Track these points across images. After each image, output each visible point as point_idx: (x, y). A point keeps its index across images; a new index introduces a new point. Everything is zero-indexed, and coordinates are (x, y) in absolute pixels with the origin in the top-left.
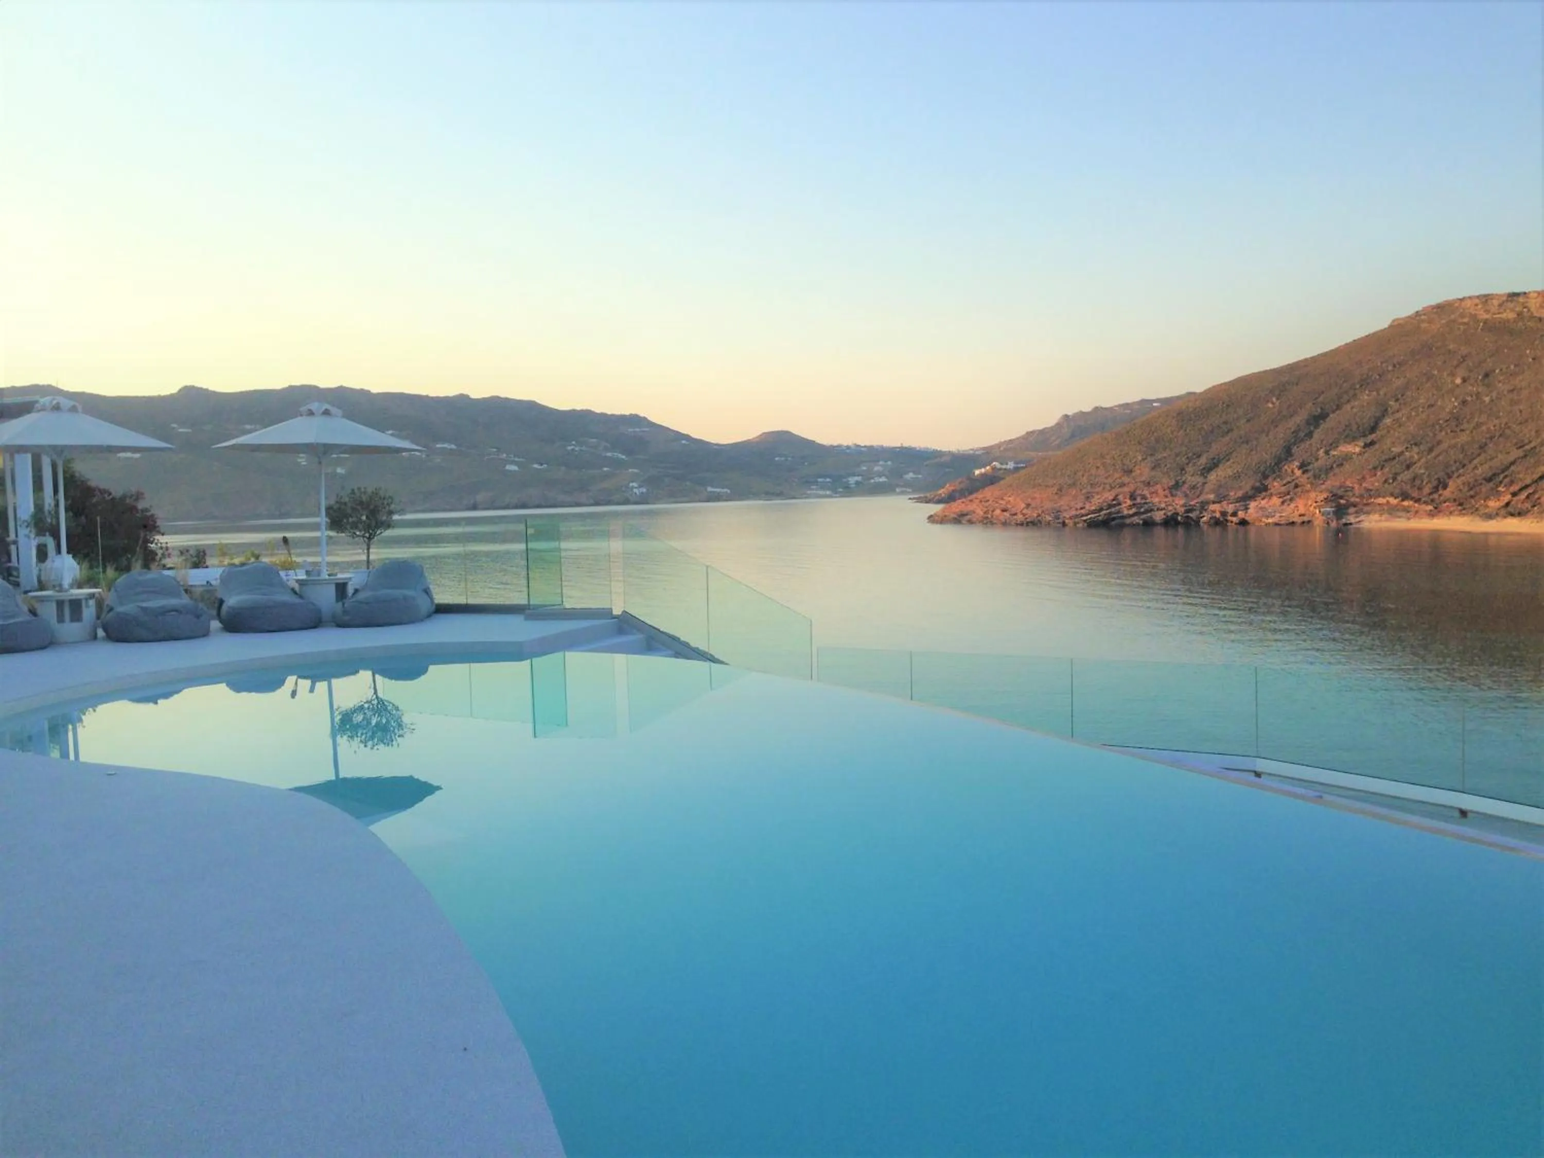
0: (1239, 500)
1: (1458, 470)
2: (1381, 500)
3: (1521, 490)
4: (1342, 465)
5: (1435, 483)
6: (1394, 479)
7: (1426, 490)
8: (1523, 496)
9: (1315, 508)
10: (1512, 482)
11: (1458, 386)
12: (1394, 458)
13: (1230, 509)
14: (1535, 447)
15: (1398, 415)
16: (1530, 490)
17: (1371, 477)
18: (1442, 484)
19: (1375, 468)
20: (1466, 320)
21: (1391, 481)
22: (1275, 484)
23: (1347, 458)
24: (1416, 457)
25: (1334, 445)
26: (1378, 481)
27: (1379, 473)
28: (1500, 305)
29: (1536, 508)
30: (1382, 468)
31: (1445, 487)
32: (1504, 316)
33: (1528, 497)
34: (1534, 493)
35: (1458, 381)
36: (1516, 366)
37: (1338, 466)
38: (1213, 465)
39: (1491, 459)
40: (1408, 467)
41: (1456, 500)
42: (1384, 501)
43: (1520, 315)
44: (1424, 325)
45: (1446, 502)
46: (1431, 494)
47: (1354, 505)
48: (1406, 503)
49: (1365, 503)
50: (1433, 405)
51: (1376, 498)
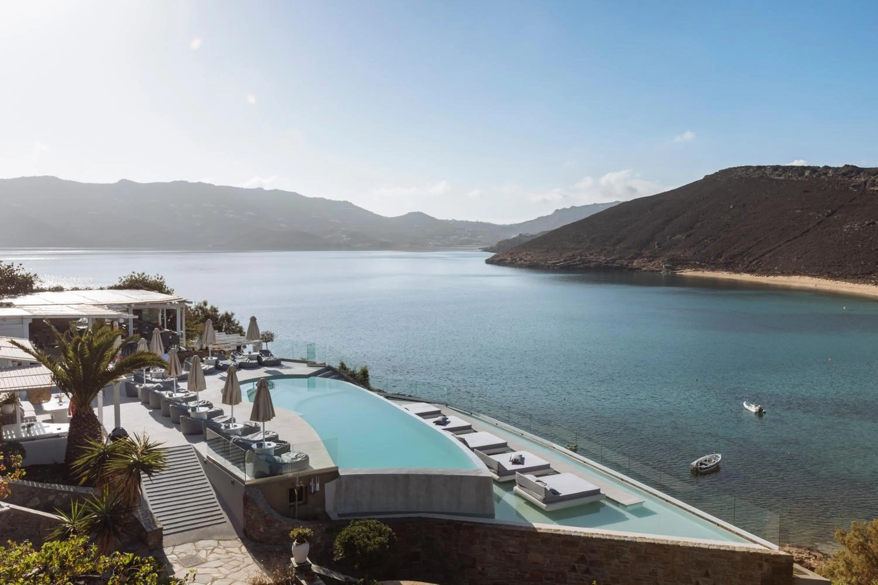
0: (630, 259)
1: (727, 249)
2: (691, 262)
3: (754, 260)
4: (676, 244)
5: (716, 255)
6: (699, 252)
7: (712, 258)
8: (754, 263)
9: (663, 264)
10: (750, 256)
11: (731, 209)
12: (700, 242)
13: (625, 263)
14: (762, 241)
15: (703, 222)
16: (758, 260)
17: (689, 251)
18: (719, 256)
19: (691, 247)
20: (737, 178)
21: (697, 253)
22: (646, 252)
23: (679, 241)
24: (709, 242)
25: (673, 235)
26: (692, 253)
27: (692, 249)
28: (754, 171)
29: (760, 269)
30: (694, 246)
31: (721, 257)
32: (755, 176)
33: (756, 264)
34: (760, 261)
35: (731, 207)
36: (758, 201)
37: (674, 245)
38: (619, 241)
39: (742, 245)
40: (705, 247)
41: (725, 263)
42: (694, 262)
43: (762, 177)
44: (719, 179)
45: (720, 264)
46: (715, 260)
47: (680, 264)
48: (703, 264)
49: (686, 264)
50: (719, 218)
51: (690, 261)
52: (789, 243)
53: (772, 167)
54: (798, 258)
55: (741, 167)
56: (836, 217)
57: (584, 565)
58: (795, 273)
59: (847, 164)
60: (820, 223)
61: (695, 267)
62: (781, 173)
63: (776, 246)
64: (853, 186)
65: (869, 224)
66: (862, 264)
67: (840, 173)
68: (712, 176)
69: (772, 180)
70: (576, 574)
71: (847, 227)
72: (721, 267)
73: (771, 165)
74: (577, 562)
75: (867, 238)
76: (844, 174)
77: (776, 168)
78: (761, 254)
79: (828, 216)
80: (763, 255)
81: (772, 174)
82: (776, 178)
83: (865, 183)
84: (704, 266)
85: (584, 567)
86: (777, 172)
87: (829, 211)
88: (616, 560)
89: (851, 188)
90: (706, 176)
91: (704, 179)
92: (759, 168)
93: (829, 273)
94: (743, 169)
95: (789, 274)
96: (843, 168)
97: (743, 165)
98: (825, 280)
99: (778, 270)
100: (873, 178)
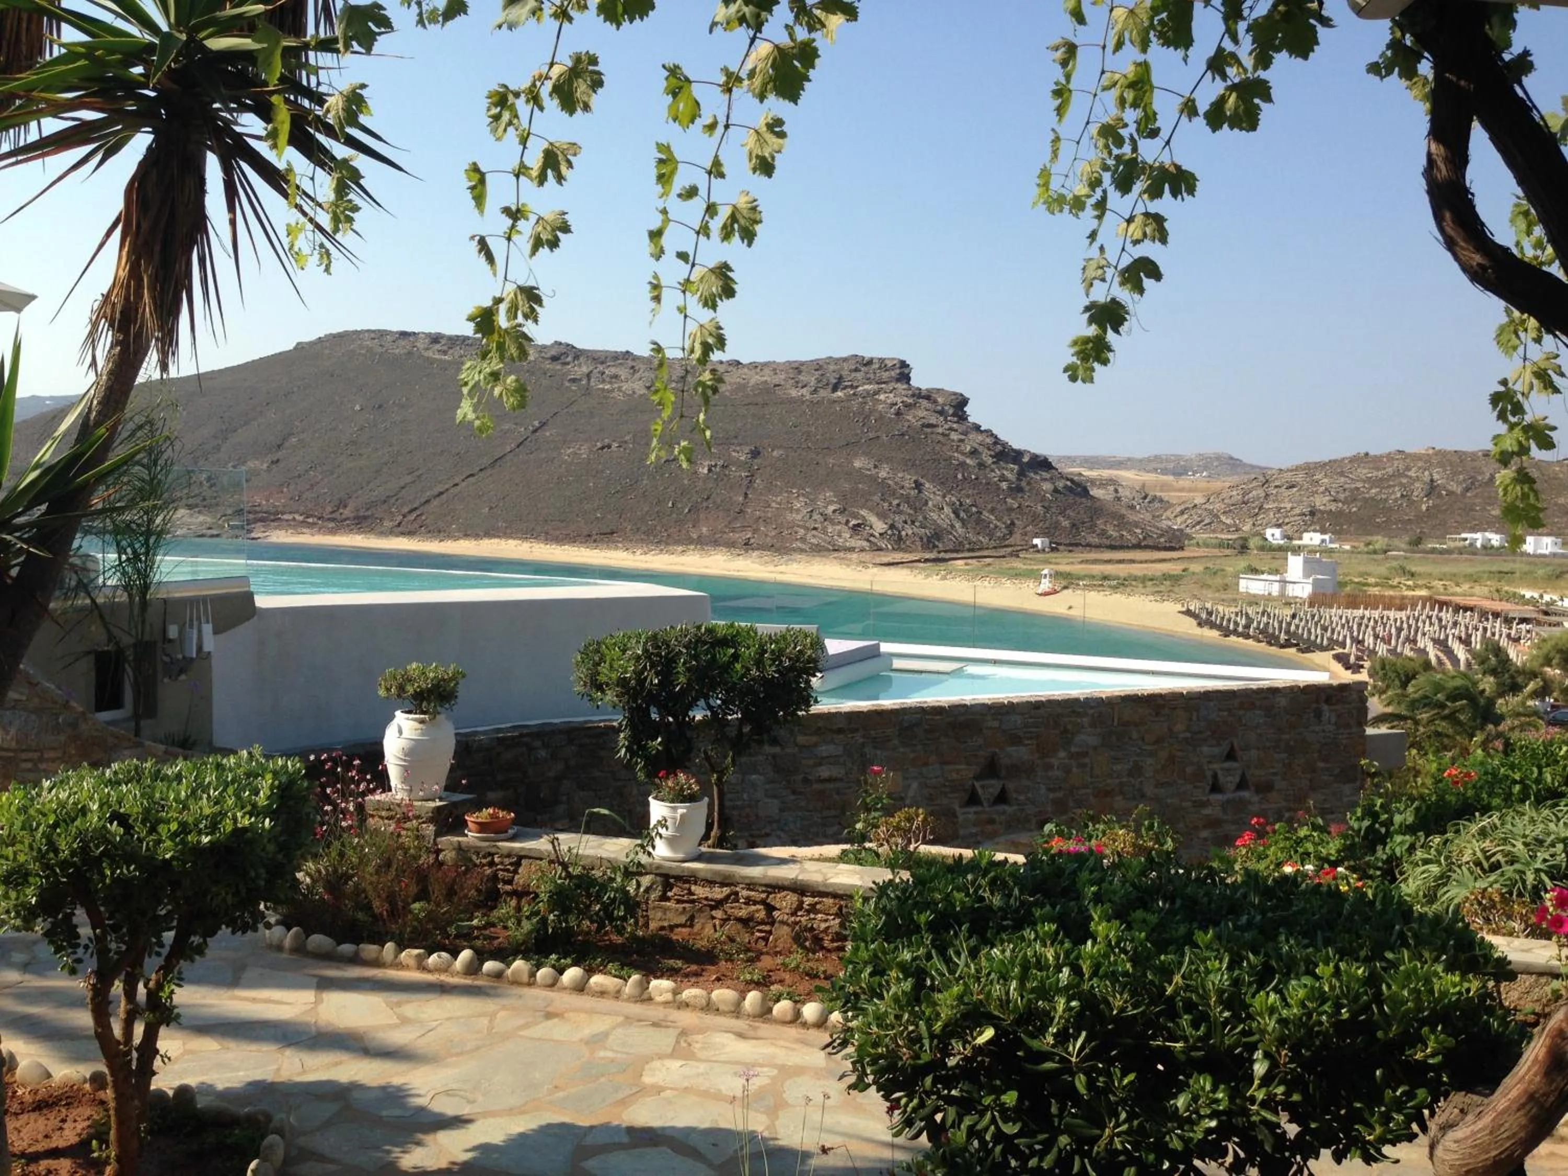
1: (356, 491)
2: (286, 517)
3: (411, 511)
4: (249, 480)
5: (337, 503)
6: (300, 496)
7: (329, 509)
8: (412, 517)
10: (402, 505)
11: (357, 413)
12: (299, 476)
14: (423, 474)
15: (302, 436)
16: (418, 512)
17: (278, 493)
18: (342, 503)
19: (282, 485)
20: (363, 352)
21: (297, 499)
23: (255, 473)
24: (320, 477)
25: (242, 461)
26: (284, 497)
27: (285, 490)
29: (422, 529)
30: (288, 485)
31: (345, 506)
32: (397, 351)
33: (416, 518)
34: (421, 515)
35: (358, 408)
36: (406, 400)
37: (245, 481)
39: (386, 483)
40: (312, 486)
41: (354, 518)
42: (290, 517)
43: (410, 353)
44: (327, 352)
45: (345, 520)
46: (333, 512)
47: (262, 520)
48: (310, 520)
49: (271, 518)
50: (334, 429)
51: (283, 514)
52: (472, 479)
53: (429, 335)
54: (491, 508)
55: (368, 331)
56: (548, 434)
57: (993, 782)
58: (490, 533)
59: (559, 340)
60: (521, 443)
61: (294, 527)
62: (445, 348)
63: (447, 486)
64: (570, 380)
65: (602, 448)
66: (597, 518)
67: (548, 355)
68: (312, 344)
69: (431, 361)
70: (979, 809)
71: (569, 451)
72: (348, 526)
73: (427, 331)
74: (977, 778)
75: (602, 471)
76: (555, 359)
77: (436, 339)
78: (423, 500)
79: (535, 431)
80: (428, 501)
81: (427, 349)
82: (437, 356)
83: (589, 376)
84: (314, 524)
85: (993, 786)
86: (438, 347)
87: (536, 423)
88: (1062, 754)
89: (567, 384)
90: (298, 344)
91: (295, 348)
92: (404, 334)
93: (547, 533)
94: (373, 335)
95: (477, 536)
96: (552, 346)
97: (373, 328)
98: (542, 545)
99: (459, 531)
100: (601, 368)
